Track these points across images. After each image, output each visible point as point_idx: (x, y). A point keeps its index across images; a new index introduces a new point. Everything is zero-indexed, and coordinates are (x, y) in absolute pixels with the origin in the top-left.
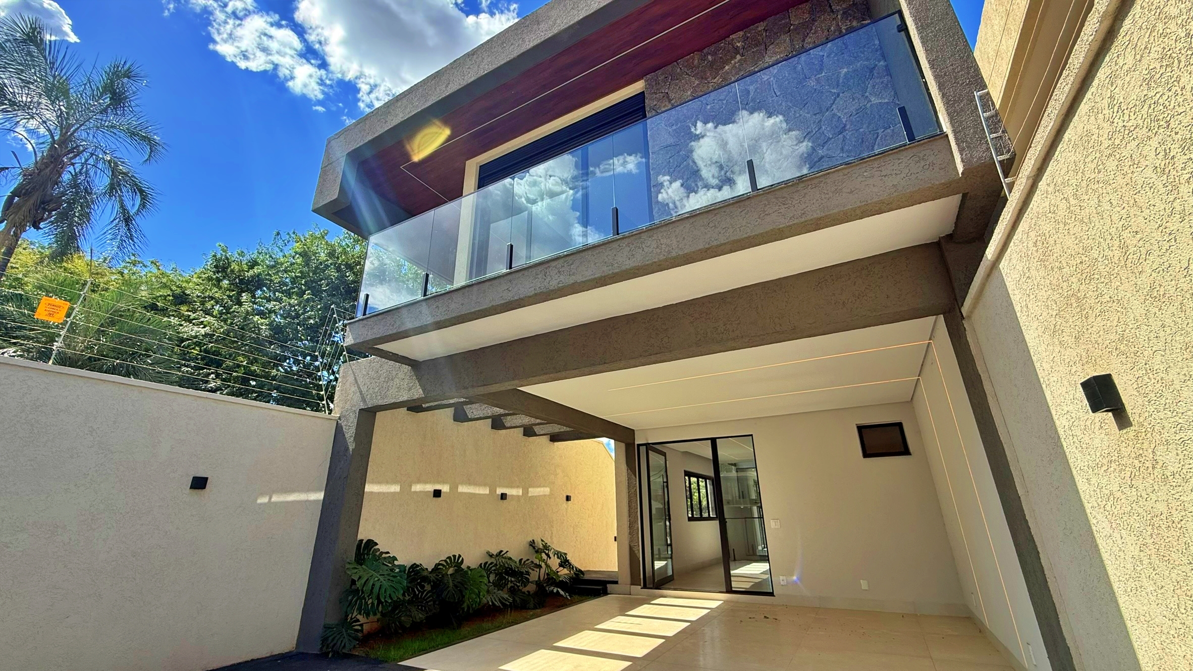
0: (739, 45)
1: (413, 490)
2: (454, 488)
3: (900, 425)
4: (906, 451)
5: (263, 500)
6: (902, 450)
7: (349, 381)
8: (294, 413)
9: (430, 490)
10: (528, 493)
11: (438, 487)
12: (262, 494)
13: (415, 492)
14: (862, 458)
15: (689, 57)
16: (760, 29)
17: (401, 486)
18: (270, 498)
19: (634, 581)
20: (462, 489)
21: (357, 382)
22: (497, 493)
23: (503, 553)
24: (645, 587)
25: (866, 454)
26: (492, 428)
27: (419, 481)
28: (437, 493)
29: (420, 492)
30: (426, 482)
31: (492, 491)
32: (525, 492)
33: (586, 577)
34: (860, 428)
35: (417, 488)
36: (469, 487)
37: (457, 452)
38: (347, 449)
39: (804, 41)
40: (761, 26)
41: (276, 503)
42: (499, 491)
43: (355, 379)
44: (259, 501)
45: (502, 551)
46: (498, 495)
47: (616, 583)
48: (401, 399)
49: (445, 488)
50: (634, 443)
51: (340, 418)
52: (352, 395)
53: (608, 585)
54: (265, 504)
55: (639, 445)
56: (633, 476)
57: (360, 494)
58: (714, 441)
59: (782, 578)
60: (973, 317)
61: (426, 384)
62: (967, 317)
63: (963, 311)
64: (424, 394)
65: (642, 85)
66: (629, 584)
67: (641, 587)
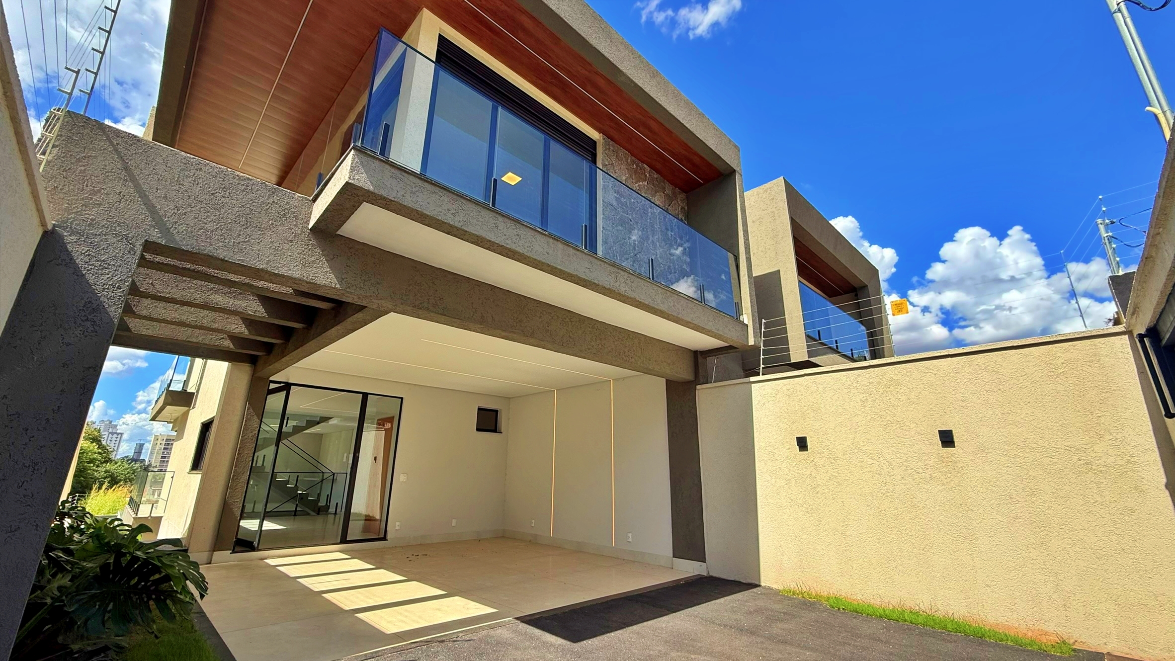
0: (647, 175)
3: (497, 411)
4: (496, 430)
6: (494, 428)
14: (476, 430)
15: (626, 151)
19: (219, 546)
21: (133, 179)
24: (234, 551)
34: (479, 409)
39: (669, 206)
50: (268, 379)
51: (56, 230)
55: (272, 382)
56: (255, 418)
58: (365, 396)
59: (398, 523)
60: (702, 390)
61: (344, 272)
62: (698, 389)
63: (698, 387)
64: (340, 285)
65: (598, 138)
66: (210, 551)
67: (231, 552)
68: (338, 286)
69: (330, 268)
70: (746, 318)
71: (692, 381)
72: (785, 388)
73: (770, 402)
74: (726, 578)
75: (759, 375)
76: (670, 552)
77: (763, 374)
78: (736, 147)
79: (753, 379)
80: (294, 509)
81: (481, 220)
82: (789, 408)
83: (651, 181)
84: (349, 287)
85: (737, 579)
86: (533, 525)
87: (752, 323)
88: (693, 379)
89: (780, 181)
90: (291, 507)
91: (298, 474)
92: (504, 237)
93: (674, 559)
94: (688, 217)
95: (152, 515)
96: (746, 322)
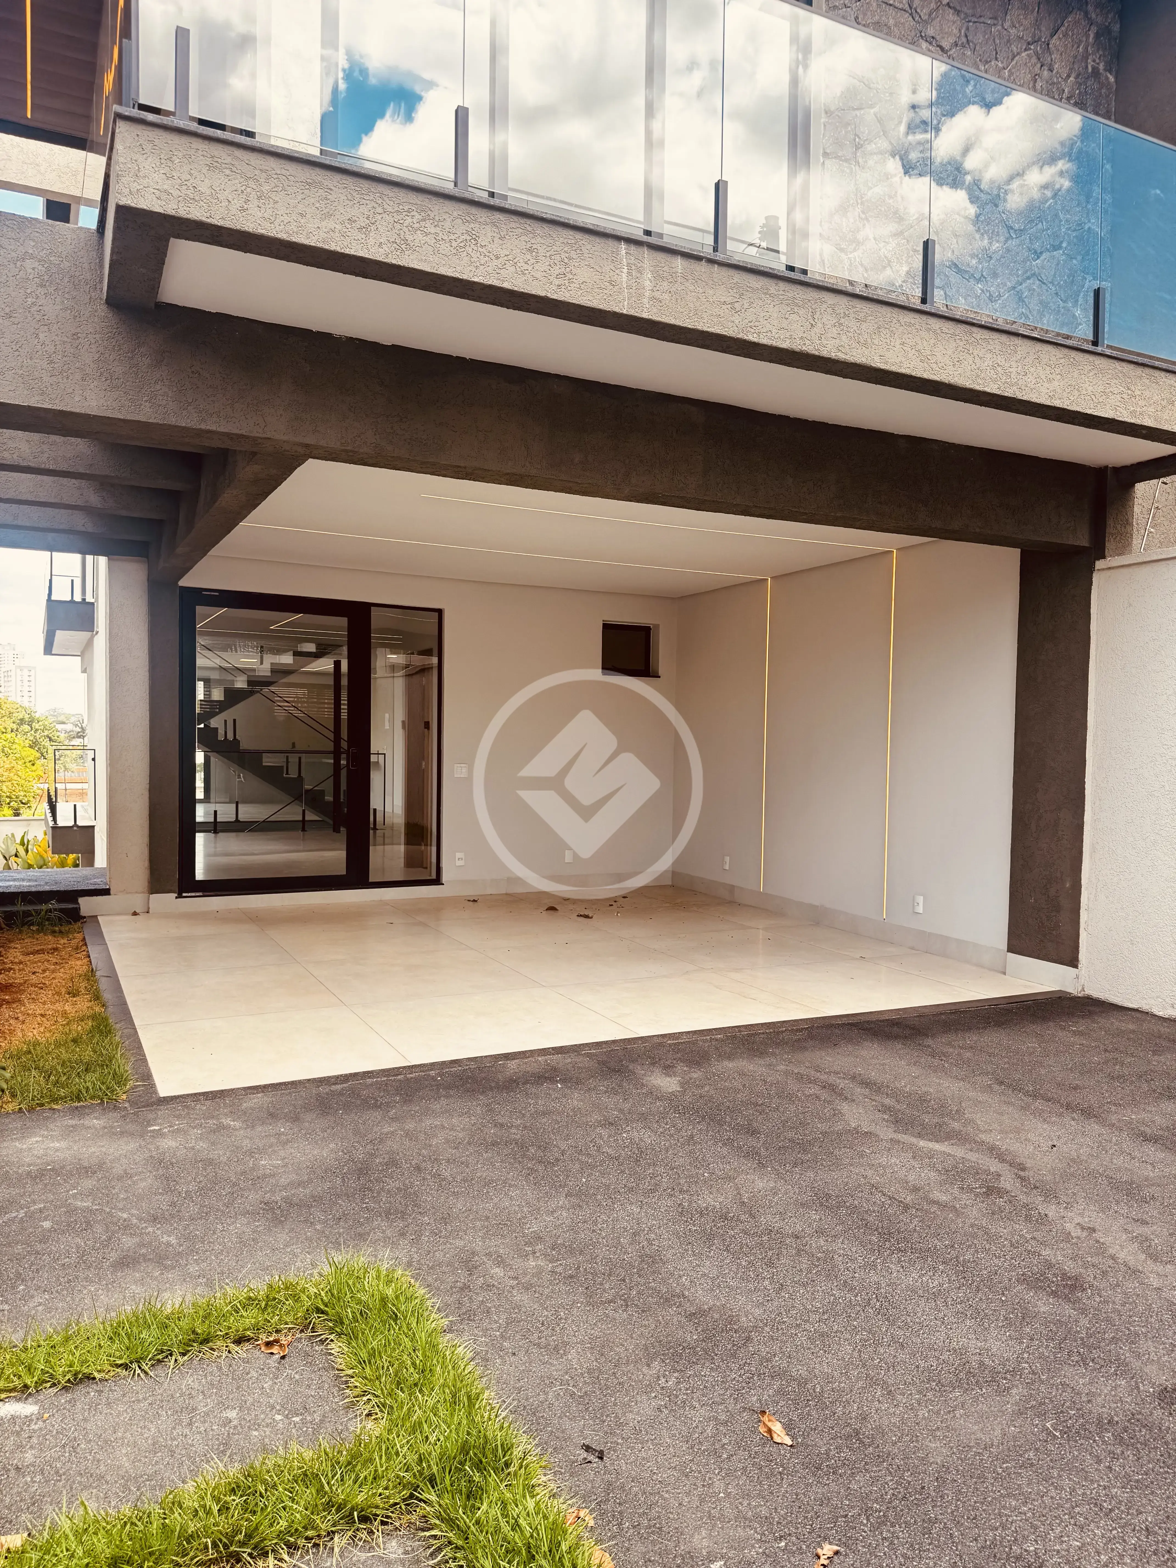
3: (647, 631)
4: (647, 671)
6: (642, 667)
34: (605, 628)
47: (105, 892)
53: (81, 900)
59: (459, 855)
60: (1108, 573)
62: (1098, 571)
63: (1100, 563)
66: (143, 892)
67: (176, 895)
71: (1086, 550)
74: (1120, 1004)
76: (1003, 944)
80: (300, 818)
81: (433, 230)
85: (1145, 1007)
86: (727, 867)
88: (1088, 545)
90: (293, 813)
92: (495, 262)
93: (1010, 954)
95: (79, 823)
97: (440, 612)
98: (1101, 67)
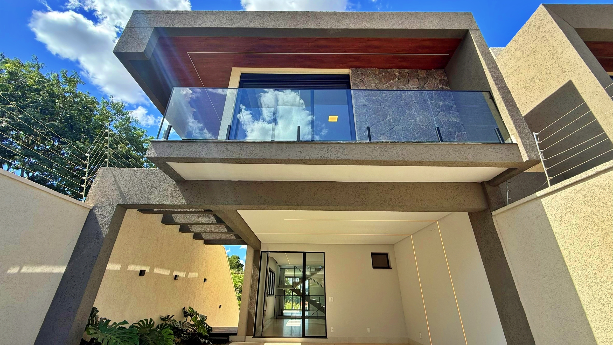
0: (397, 74)
1: (128, 269)
2: (152, 269)
3: (387, 255)
4: (388, 267)
5: (13, 270)
6: (387, 266)
7: (108, 182)
8: (60, 198)
9: (138, 270)
10: (188, 276)
11: (143, 268)
12: (14, 265)
13: (129, 271)
14: (372, 268)
15: (373, 69)
16: (405, 71)
17: (121, 265)
18: (20, 269)
19: (248, 333)
20: (156, 271)
21: (117, 183)
22: (173, 275)
23: (170, 317)
24: (254, 336)
25: (374, 267)
26: (179, 231)
27: (134, 263)
28: (142, 273)
29: (132, 271)
30: (137, 264)
31: (172, 273)
32: (187, 275)
33: (214, 331)
34: (373, 254)
35: (131, 268)
36: (160, 270)
37: (159, 244)
38: (100, 233)
39: (424, 85)
40: (406, 71)
41: (25, 274)
42: (175, 274)
43: (115, 181)
44: (10, 271)
45: (169, 316)
46: (174, 276)
47: (236, 334)
48: (163, 203)
49: (147, 269)
50: (260, 250)
51: (94, 208)
52: (110, 192)
53: (230, 337)
54: (14, 274)
55: (262, 252)
56: (257, 269)
57: (103, 270)
58: (304, 253)
59: (332, 328)
60: (498, 216)
61: (189, 196)
62: (494, 215)
63: (493, 213)
64: (187, 203)
65: (349, 72)
66: (245, 335)
67: (252, 336)
68: (186, 203)
69: (183, 196)
70: (515, 138)
71: (487, 209)
72: (579, 195)
73: (568, 214)
75: (548, 187)
77: (551, 185)
78: (465, 14)
79: (539, 194)
82: (593, 216)
83: (402, 76)
84: (191, 203)
87: (520, 141)
88: (486, 208)
89: (541, 8)
91: (320, 296)
94: (448, 83)
96: (514, 142)
97: (324, 253)
98: (444, 87)
